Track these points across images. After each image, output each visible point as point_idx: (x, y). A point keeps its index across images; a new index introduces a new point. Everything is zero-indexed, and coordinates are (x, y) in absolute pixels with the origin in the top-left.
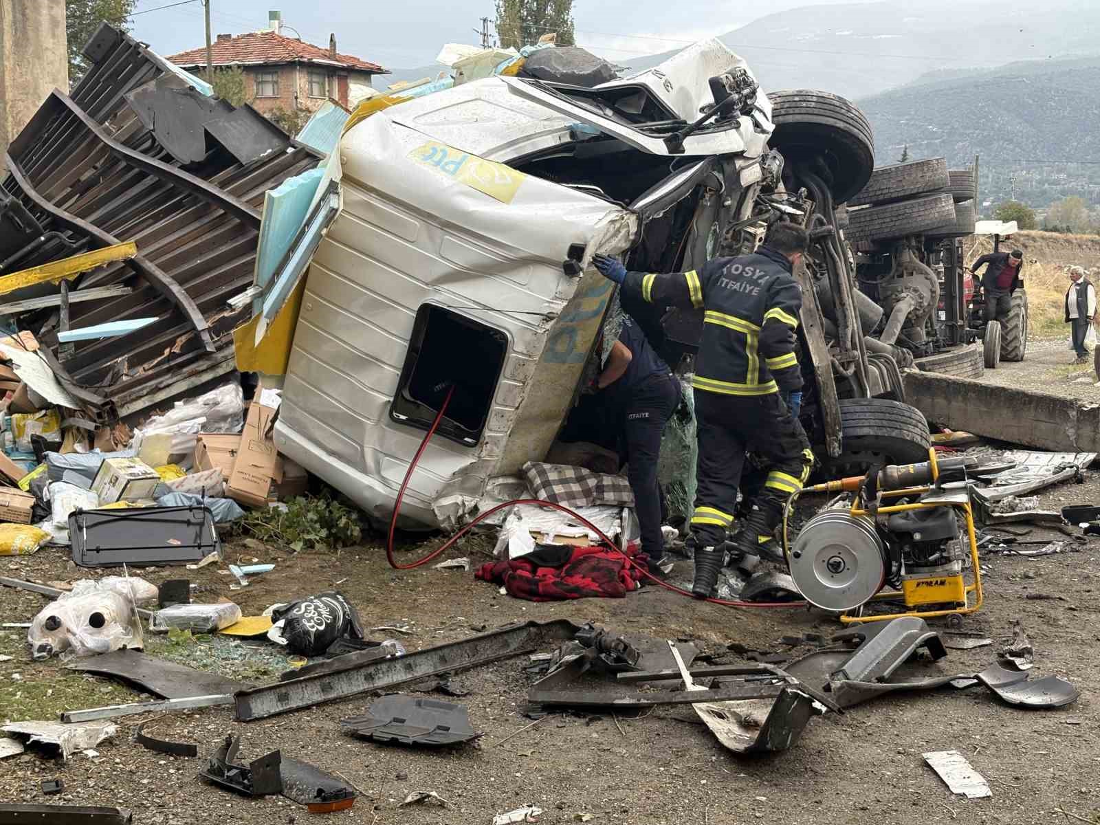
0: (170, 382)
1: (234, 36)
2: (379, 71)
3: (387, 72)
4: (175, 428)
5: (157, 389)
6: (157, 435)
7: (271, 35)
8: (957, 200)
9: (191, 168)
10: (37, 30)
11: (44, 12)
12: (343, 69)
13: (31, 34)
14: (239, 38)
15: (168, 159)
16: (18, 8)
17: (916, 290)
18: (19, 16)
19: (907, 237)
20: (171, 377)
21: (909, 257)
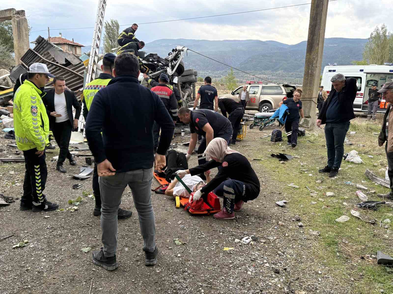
1: (52, 37)
2: (83, 46)
3: (84, 47)
7: (60, 38)
8: (195, 76)
9: (63, 65)
10: (23, 36)
11: (24, 32)
12: (75, 45)
13: (21, 36)
14: (53, 38)
15: (57, 63)
16: (19, 32)
17: (189, 91)
18: (19, 33)
19: (187, 82)
21: (188, 85)
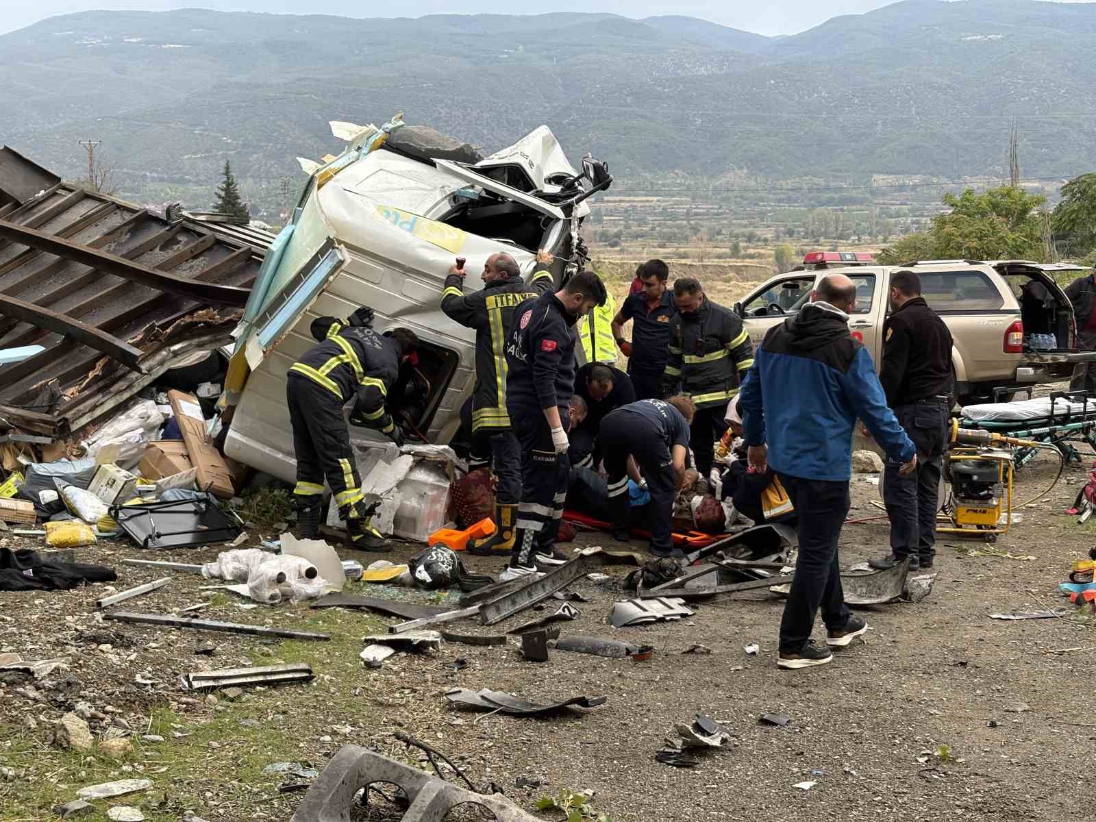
0: (103, 400)
4: (122, 438)
5: (95, 407)
6: (110, 445)
20: (103, 397)
